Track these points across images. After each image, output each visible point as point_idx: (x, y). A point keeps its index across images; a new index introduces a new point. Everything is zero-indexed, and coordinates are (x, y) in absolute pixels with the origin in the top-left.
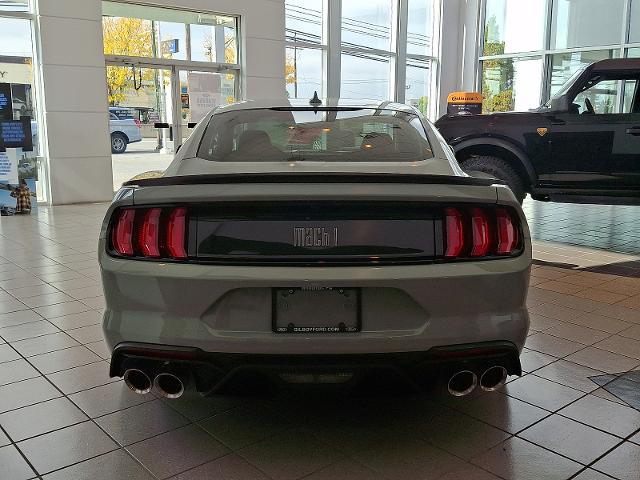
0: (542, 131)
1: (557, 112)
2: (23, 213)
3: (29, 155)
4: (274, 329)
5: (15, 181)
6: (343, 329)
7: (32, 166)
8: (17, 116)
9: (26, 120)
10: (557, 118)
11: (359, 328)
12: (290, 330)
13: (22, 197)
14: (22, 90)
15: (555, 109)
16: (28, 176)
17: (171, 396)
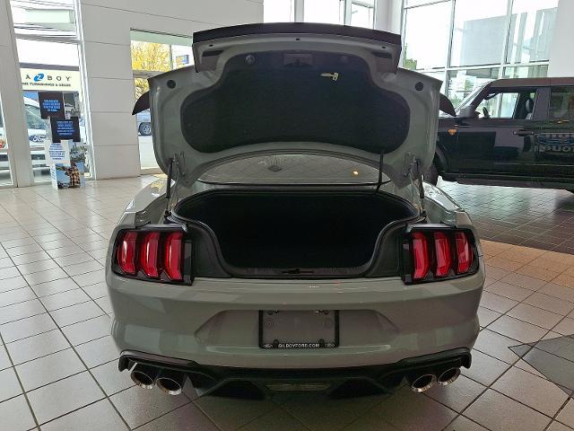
0: (452, 131)
1: (464, 118)
2: (74, 187)
3: (78, 144)
4: (261, 345)
5: (68, 165)
6: (322, 345)
7: (81, 152)
8: (68, 116)
9: (75, 120)
10: (464, 122)
11: (337, 344)
12: (275, 345)
13: (73, 175)
14: (71, 97)
15: (462, 116)
16: (77, 160)
17: (172, 393)
